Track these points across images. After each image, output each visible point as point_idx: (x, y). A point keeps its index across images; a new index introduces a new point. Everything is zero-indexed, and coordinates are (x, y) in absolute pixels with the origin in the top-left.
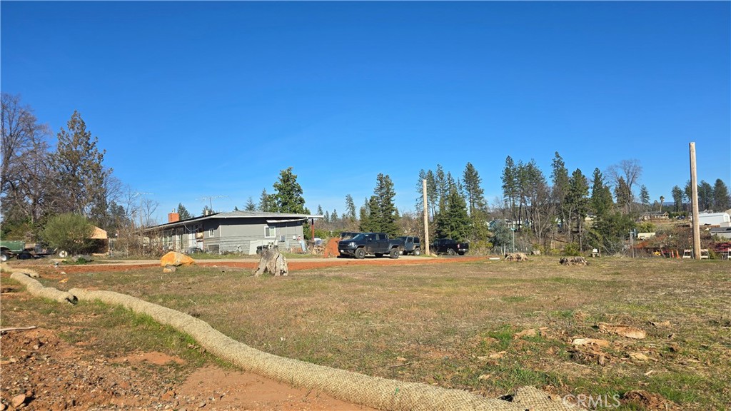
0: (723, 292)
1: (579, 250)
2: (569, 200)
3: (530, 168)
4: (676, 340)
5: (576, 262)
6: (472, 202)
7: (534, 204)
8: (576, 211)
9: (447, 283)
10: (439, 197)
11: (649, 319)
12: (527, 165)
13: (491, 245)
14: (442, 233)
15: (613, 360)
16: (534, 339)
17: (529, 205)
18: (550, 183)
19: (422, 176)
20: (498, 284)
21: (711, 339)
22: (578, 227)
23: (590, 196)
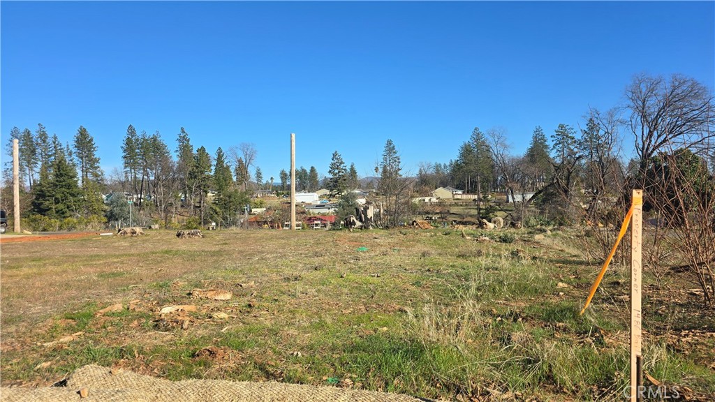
0: (301, 254)
1: (200, 224)
2: (192, 175)
3: (155, 140)
4: (256, 297)
5: (192, 234)
6: (85, 171)
7: (158, 178)
8: (199, 187)
9: (33, 263)
10: (40, 163)
11: (238, 281)
12: (152, 136)
13: (105, 220)
14: (42, 206)
15: (197, 323)
16: (120, 314)
17: (152, 178)
18: (175, 158)
19: (14, 134)
20: (98, 260)
21: (282, 292)
22: (200, 202)
23: (212, 173)
